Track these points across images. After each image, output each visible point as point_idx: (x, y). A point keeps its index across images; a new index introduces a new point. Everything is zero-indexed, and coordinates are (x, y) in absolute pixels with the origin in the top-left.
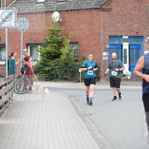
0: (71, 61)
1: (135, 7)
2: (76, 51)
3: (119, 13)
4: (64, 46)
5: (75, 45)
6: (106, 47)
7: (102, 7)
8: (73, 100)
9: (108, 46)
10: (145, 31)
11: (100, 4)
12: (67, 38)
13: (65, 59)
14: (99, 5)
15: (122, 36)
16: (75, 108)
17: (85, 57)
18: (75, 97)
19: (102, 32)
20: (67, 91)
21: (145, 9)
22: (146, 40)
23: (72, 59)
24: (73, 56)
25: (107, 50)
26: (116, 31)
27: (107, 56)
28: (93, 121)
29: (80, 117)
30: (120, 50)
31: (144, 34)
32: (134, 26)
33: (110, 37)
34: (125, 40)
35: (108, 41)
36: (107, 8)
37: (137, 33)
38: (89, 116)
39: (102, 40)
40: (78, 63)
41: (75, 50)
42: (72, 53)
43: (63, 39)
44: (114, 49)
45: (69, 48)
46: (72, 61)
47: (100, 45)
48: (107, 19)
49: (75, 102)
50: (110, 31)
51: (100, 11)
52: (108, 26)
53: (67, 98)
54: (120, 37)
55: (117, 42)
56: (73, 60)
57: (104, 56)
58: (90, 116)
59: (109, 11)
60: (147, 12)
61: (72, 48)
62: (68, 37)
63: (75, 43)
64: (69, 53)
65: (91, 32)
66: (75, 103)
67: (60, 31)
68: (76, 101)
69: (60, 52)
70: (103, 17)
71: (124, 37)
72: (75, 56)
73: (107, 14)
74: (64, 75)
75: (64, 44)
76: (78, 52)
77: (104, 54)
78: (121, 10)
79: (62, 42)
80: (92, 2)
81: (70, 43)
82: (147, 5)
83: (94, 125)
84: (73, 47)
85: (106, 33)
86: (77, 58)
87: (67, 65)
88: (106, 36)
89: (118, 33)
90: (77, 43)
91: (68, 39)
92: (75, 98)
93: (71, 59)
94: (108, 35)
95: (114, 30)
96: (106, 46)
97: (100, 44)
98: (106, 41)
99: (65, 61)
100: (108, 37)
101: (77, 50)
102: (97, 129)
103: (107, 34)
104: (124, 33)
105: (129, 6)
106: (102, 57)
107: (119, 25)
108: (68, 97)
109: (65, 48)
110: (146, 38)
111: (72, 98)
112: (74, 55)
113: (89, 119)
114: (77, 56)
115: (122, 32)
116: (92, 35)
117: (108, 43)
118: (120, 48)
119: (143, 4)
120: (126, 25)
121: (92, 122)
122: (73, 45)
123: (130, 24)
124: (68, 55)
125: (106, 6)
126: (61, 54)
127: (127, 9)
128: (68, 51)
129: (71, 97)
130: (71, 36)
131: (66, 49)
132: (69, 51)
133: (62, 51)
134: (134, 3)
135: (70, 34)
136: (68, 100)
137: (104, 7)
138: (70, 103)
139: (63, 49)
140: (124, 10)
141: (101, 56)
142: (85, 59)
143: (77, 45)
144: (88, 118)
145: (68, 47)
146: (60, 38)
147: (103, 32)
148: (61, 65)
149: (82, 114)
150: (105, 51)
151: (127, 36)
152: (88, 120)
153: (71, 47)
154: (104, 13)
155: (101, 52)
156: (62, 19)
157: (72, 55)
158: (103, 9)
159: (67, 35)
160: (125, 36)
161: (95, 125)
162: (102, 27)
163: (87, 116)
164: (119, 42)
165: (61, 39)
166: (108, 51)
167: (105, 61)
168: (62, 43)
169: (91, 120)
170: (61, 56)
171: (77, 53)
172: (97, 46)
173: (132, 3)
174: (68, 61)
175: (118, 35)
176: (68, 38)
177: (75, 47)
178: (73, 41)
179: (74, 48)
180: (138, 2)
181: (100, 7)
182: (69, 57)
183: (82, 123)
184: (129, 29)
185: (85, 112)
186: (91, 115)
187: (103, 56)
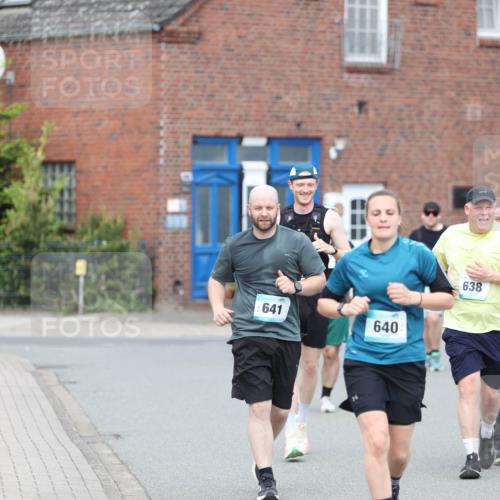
0: (47, 234)
1: (291, 26)
2: (66, 196)
3: (232, 50)
4: (19, 177)
5: (62, 170)
6: (180, 180)
7: (169, 28)
8: (53, 380)
9: (187, 176)
10: (329, 118)
11: (159, 16)
12: (32, 145)
13: (23, 227)
14: (158, 20)
15: (240, 138)
16: (57, 413)
17: (101, 219)
18: (59, 371)
19: (165, 123)
20: (27, 348)
21: (329, 36)
22: (333, 154)
23: (52, 224)
24: (55, 213)
25: (185, 189)
26: (219, 119)
27: (185, 213)
28: (125, 460)
29: (78, 445)
30: (233, 191)
31: (326, 129)
32: (287, 99)
33: (196, 140)
34: (254, 154)
35: (188, 156)
36: (185, 29)
37: (299, 125)
38: (110, 443)
39: (166, 152)
40: (71, 240)
41: (62, 192)
42: (51, 202)
43: (18, 148)
44: (210, 185)
45: (41, 184)
46: (51, 232)
47: (158, 170)
48: (186, 72)
49: (60, 387)
50: (197, 119)
51: (160, 41)
52: (191, 100)
53: (29, 376)
54: (234, 143)
55: (223, 162)
56: (55, 227)
57: (174, 214)
58: (112, 441)
59: (193, 43)
60: (337, 48)
61: (50, 183)
62: (35, 141)
63: (62, 164)
64: (40, 202)
65: (124, 124)
66: (59, 391)
67: (7, 117)
68: (63, 384)
69: (5, 197)
70: (172, 67)
71: (248, 142)
72: (61, 215)
73: (185, 53)
74: (18, 288)
75: (20, 169)
76: (74, 197)
77: (174, 205)
78: (240, 37)
79: (13, 161)
80: (130, 7)
81: (45, 164)
82: (337, 20)
83: (130, 476)
84: (54, 178)
85: (181, 125)
86: (70, 220)
87: (31, 249)
88: (181, 136)
89: (225, 125)
90: (71, 164)
91: (36, 150)
92: (57, 375)
93: (44, 224)
94: (188, 133)
95: (211, 114)
96: (179, 176)
97: (157, 167)
98: (178, 156)
99: (22, 232)
100: (188, 142)
101: (70, 190)
102: (140, 488)
103: (187, 129)
104: (248, 126)
105: (268, 25)
106: (165, 219)
107: (230, 96)
108: (33, 368)
109: (23, 182)
110: (334, 145)
111: (49, 375)
112: (58, 209)
113: (110, 452)
114: (69, 215)
115: (241, 122)
116: (130, 132)
117: (186, 164)
118: (232, 183)
119: (322, 14)
120: (256, 96)
121: (122, 463)
122: (54, 170)
123: (271, 93)
124: (35, 209)
125: (183, 25)
126: (10, 206)
127: (261, 35)
128: (34, 197)
129: (44, 372)
130: (49, 137)
131: (29, 188)
132: (41, 194)
133: (11, 195)
134: (288, 13)
135: (44, 128)
136: (33, 382)
137: (174, 26)
138: (39, 393)
139: (15, 186)
140: (251, 37)
141: (161, 213)
142: (102, 224)
143: (70, 170)
144: (106, 451)
145: (37, 181)
146: (7, 147)
147: (171, 123)
148: (9, 249)
149: (85, 434)
150: (175, 195)
151: (261, 135)
152: (109, 455)
153: (46, 181)
154: (174, 49)
155: (161, 200)
156: (17, 74)
157: (49, 211)
158: (171, 34)
159: (32, 134)
160: (254, 135)
161: (134, 475)
162: (165, 104)
163: (103, 442)
164: (230, 160)
165: (11, 149)
166: (186, 193)
167: (176, 232)
168: (12, 166)
169: (116, 455)
170: (10, 213)
171: (70, 203)
172: (145, 175)
173: (282, 12)
174: (35, 235)
175: (224, 133)
176: (36, 146)
177: (62, 181)
178: (55, 158)
179: (58, 185)
180: (306, 9)
181: (162, 29)
182: (40, 219)
183: (85, 467)
184: (269, 111)
185: (95, 428)
186: (118, 436)
187: (167, 213)
